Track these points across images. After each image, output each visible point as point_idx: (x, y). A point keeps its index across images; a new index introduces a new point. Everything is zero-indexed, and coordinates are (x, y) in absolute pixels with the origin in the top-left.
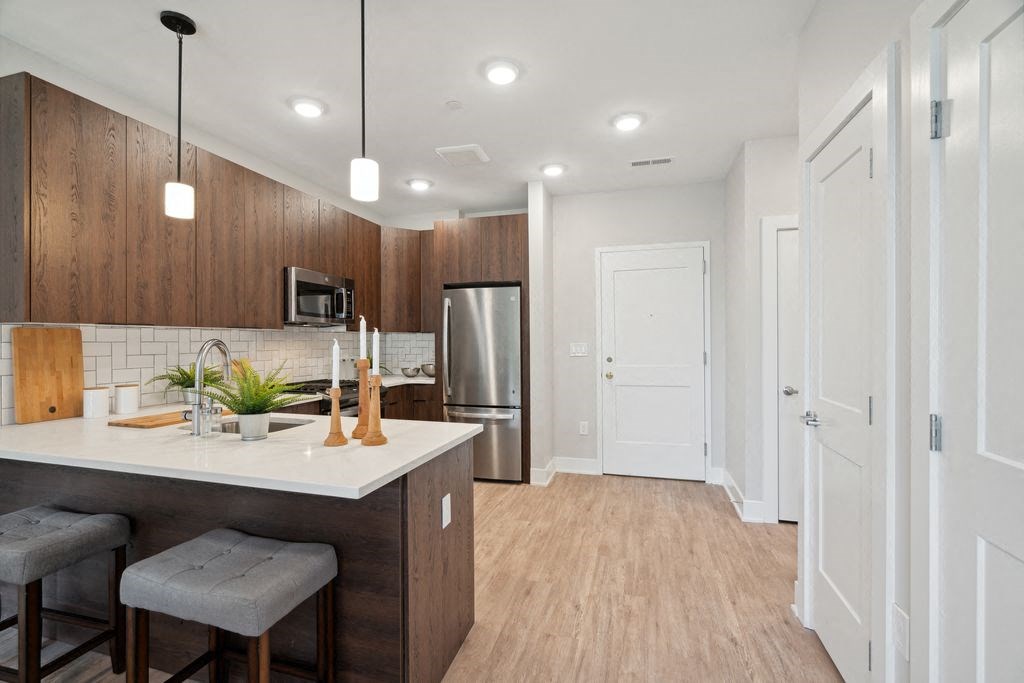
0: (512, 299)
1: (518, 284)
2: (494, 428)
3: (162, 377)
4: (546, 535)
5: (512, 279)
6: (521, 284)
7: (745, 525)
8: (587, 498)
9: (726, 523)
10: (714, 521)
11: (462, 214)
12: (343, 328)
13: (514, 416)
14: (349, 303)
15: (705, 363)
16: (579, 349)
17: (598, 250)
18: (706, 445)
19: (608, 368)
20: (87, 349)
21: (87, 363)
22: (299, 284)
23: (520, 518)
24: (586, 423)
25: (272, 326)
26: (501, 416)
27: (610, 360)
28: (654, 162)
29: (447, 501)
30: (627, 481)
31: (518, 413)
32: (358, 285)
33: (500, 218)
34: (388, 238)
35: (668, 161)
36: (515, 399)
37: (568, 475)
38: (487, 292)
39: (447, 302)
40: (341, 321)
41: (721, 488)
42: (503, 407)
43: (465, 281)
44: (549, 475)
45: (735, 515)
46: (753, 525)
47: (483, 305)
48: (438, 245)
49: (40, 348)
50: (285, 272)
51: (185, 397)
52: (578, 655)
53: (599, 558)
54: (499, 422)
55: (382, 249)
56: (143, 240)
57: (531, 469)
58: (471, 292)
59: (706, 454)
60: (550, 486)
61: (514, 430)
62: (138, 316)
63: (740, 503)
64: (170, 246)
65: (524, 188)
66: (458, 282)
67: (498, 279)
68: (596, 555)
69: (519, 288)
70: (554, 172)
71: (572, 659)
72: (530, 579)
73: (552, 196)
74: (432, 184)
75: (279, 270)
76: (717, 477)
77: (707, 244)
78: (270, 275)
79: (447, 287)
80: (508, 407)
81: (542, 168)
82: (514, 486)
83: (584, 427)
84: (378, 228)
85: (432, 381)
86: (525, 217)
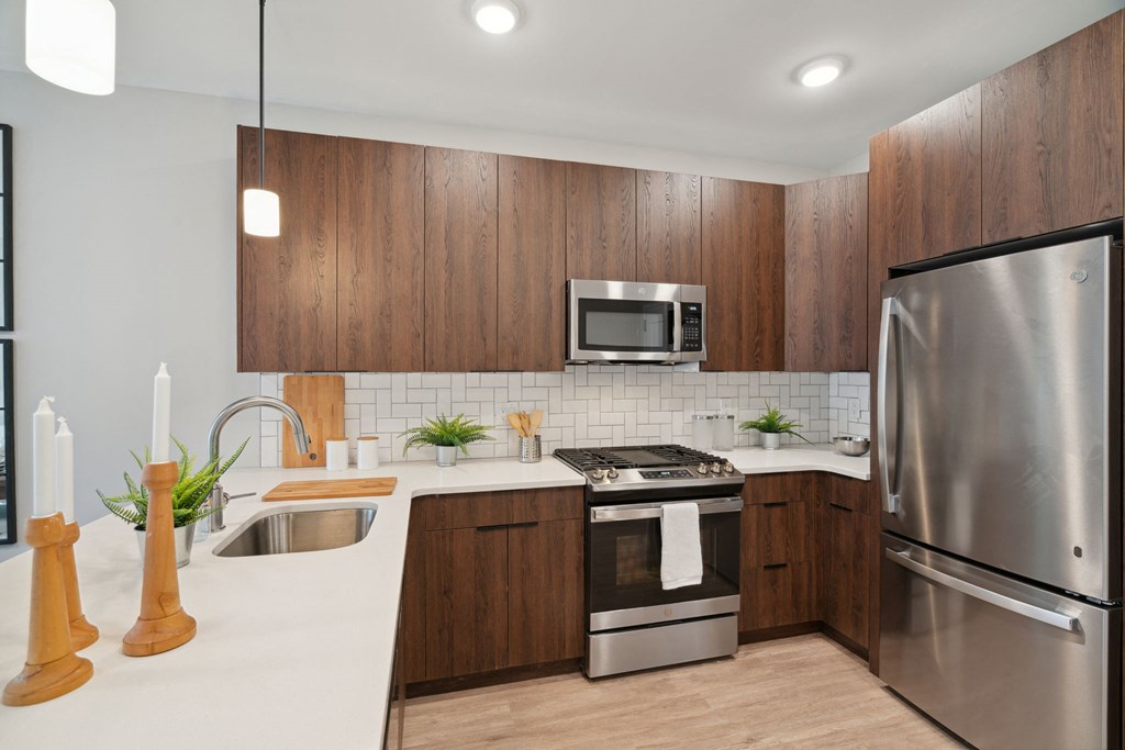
1: (1107, 229)
5: (1084, 219)
13: (1079, 625)
20: (350, 396)
21: (351, 410)
25: (547, 368)
36: (1083, 573)
39: (889, 306)
43: (937, 255)
49: (305, 395)
50: (567, 288)
62: (350, 361)
64: (390, 275)
67: (1032, 231)
78: (541, 295)
79: (895, 273)
80: (1062, 591)
84: (777, 190)
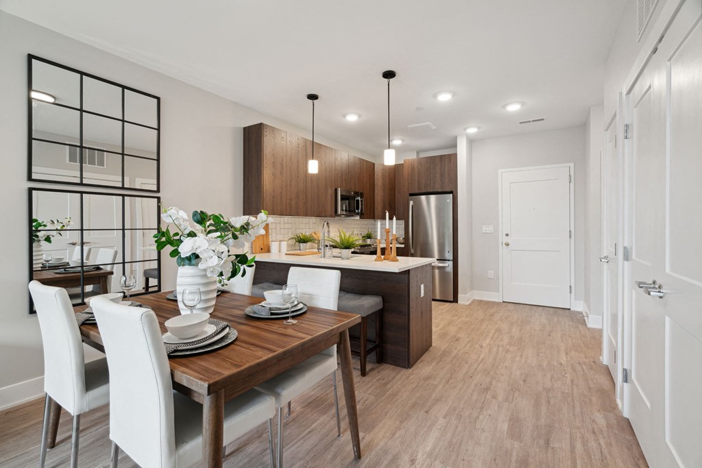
0: (448, 201)
1: (451, 192)
2: (437, 271)
3: (292, 238)
4: (467, 323)
5: (447, 190)
6: (453, 192)
7: (589, 329)
8: (492, 311)
9: (577, 327)
10: (569, 325)
11: (418, 153)
12: (358, 218)
13: (449, 265)
14: (362, 205)
15: (570, 237)
16: (488, 229)
17: (500, 171)
18: (570, 287)
19: (506, 240)
22: (341, 195)
23: (453, 316)
24: (492, 272)
25: (331, 216)
26: (441, 265)
27: (507, 235)
28: (533, 121)
29: (422, 286)
30: (517, 306)
31: (451, 263)
32: (365, 196)
33: (441, 157)
34: (378, 169)
35: (543, 120)
36: (449, 256)
37: (481, 301)
38: (433, 198)
39: (411, 203)
40: (358, 214)
41: (581, 313)
42: (441, 260)
43: (421, 192)
44: (469, 300)
45: (584, 323)
46: (593, 329)
47: (430, 204)
48: (406, 172)
50: (336, 190)
51: (300, 247)
52: (480, 359)
53: (495, 333)
54: (439, 268)
55: (376, 175)
56: (291, 181)
57: (459, 295)
58: (423, 198)
59: (571, 292)
60: (470, 305)
61: (448, 273)
63: (588, 317)
65: (455, 138)
66: (417, 192)
67: (439, 190)
68: (494, 332)
69: (451, 195)
70: (472, 131)
71: (477, 360)
72: (458, 336)
73: (471, 141)
74: (403, 141)
75: (334, 189)
76: (578, 306)
77: (572, 165)
78: (330, 192)
79: (411, 195)
80: (445, 260)
81: (465, 129)
82: (448, 304)
83: (491, 273)
84: (374, 164)
85: (403, 246)
86: (455, 155)
